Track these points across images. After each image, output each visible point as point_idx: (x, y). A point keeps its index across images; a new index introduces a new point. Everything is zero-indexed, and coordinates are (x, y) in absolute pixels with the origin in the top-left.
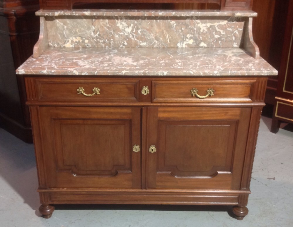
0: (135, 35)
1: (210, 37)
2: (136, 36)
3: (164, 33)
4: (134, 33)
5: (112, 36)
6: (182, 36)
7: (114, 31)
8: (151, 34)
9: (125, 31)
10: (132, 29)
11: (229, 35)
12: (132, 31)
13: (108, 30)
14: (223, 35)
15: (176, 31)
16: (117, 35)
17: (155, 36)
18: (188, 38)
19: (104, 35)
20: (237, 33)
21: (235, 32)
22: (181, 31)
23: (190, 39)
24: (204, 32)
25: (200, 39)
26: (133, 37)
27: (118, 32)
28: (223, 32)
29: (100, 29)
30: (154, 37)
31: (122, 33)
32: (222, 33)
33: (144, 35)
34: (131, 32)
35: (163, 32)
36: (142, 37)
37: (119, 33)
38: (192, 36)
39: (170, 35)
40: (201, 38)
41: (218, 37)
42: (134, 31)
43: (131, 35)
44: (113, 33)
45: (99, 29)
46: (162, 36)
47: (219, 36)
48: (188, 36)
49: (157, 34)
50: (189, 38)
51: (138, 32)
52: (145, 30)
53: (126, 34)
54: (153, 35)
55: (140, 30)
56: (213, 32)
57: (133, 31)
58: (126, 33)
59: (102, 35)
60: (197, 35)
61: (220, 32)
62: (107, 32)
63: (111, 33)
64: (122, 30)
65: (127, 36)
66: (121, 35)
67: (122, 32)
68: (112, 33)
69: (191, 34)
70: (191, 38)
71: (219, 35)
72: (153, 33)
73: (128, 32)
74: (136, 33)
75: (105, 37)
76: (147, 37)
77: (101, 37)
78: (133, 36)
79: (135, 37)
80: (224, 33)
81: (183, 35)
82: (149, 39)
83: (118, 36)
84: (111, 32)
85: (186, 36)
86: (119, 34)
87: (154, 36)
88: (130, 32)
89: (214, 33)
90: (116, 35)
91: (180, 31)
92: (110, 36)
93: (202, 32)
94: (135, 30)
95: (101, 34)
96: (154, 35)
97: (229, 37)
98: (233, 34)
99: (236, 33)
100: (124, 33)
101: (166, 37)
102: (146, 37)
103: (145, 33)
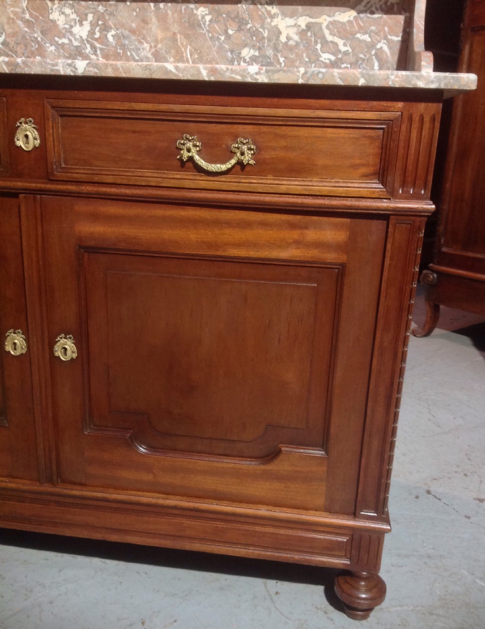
0: (98, 45)
1: (307, 60)
2: (101, 49)
3: (179, 43)
4: (96, 40)
5: (37, 49)
6: (229, 54)
7: (43, 33)
8: (142, 43)
9: (71, 33)
10: (91, 29)
11: (361, 56)
12: (91, 33)
13: (26, 29)
14: (346, 53)
15: (211, 38)
16: (51, 45)
17: (153, 50)
18: (245, 61)
19: (18, 44)
20: (385, 48)
21: (378, 46)
22: (225, 39)
23: (252, 64)
24: (291, 43)
25: (280, 64)
26: (95, 53)
27: (55, 36)
28: (345, 45)
29: (6, 27)
30: (152, 54)
31: (66, 41)
32: (343, 49)
33: (123, 46)
34: (88, 36)
35: (177, 40)
36: (119, 54)
37: (57, 39)
38: (257, 54)
39: (196, 50)
40: (282, 60)
41: (329, 59)
42: (97, 35)
43: (88, 46)
44: (42, 39)
45: (3, 28)
46: (173, 51)
47: (333, 58)
48: (247, 53)
49: (159, 46)
50: (248, 60)
51: (106, 35)
52: (126, 33)
53: (76, 43)
54: (148, 48)
55: (113, 32)
56: (316, 43)
57: (94, 33)
58: (75, 39)
59: (12, 44)
60: (270, 52)
61: (336, 44)
62: (24, 37)
63: (36, 38)
64: (64, 31)
65: (77, 47)
66: (63, 45)
67: (64, 36)
68: (39, 39)
69: (253, 47)
70: (254, 60)
71: (333, 54)
72: (147, 42)
73: (81, 37)
74: (103, 40)
75: (19, 49)
76: (131, 54)
77: (11, 50)
78: (94, 48)
79: (99, 52)
80: (348, 48)
81: (232, 52)
82: (137, 58)
83: (53, 48)
84: (36, 35)
85: (240, 53)
86: (57, 42)
87: (150, 50)
88: (85, 37)
89: (319, 46)
90: (48, 45)
91: (223, 38)
92: (33, 49)
93: (286, 44)
94: (100, 31)
95: (8, 40)
96: (151, 47)
97: (363, 60)
98: (373, 52)
99: (381, 48)
100: (70, 41)
101: (184, 55)
102: (129, 54)
103: (127, 42)
